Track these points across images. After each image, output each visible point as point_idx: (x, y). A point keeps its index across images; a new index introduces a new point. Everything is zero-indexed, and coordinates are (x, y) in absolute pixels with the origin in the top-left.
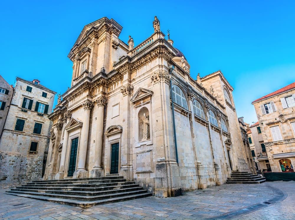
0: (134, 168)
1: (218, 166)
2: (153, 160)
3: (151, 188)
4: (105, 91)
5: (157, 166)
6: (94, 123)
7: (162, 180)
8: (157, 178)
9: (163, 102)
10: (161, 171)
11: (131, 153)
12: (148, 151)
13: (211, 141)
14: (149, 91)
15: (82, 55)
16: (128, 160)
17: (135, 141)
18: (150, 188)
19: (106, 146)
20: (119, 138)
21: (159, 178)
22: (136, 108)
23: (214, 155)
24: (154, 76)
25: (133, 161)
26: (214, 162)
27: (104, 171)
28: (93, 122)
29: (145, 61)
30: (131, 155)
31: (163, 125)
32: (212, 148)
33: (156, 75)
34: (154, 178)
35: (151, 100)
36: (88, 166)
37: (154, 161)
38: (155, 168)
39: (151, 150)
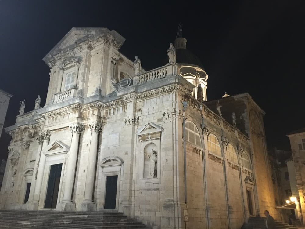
0: (136, 205)
1: (233, 209)
2: (159, 200)
3: (157, 227)
4: (100, 115)
5: (165, 206)
6: (84, 150)
7: (169, 220)
8: (163, 217)
9: (174, 142)
10: (169, 211)
11: (133, 189)
12: (154, 189)
13: (226, 181)
14: (159, 127)
15: (67, 63)
16: (129, 197)
17: (138, 176)
18: (155, 226)
19: (99, 178)
20: (119, 171)
21: (167, 218)
22: (141, 141)
23: (229, 196)
24: (166, 113)
25: (135, 198)
26: (228, 205)
27: (96, 205)
28: (82, 149)
29: (156, 93)
30: (133, 192)
31: (173, 165)
32: (227, 189)
33: (168, 111)
34: (161, 217)
35: (161, 137)
36: (75, 198)
37: (161, 200)
38: (163, 207)
39: (158, 189)
